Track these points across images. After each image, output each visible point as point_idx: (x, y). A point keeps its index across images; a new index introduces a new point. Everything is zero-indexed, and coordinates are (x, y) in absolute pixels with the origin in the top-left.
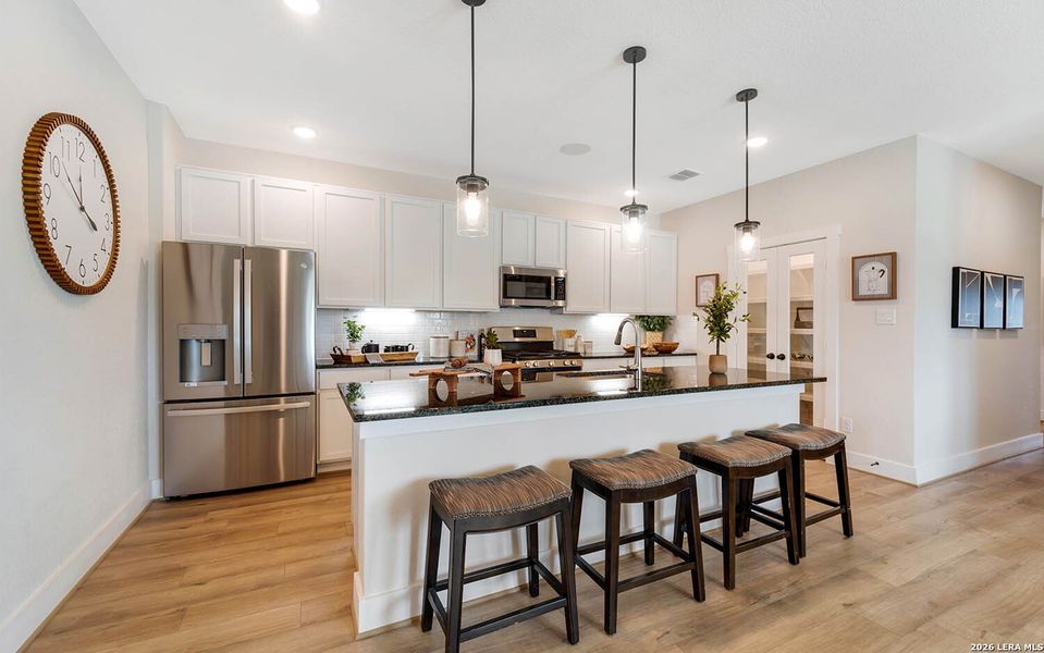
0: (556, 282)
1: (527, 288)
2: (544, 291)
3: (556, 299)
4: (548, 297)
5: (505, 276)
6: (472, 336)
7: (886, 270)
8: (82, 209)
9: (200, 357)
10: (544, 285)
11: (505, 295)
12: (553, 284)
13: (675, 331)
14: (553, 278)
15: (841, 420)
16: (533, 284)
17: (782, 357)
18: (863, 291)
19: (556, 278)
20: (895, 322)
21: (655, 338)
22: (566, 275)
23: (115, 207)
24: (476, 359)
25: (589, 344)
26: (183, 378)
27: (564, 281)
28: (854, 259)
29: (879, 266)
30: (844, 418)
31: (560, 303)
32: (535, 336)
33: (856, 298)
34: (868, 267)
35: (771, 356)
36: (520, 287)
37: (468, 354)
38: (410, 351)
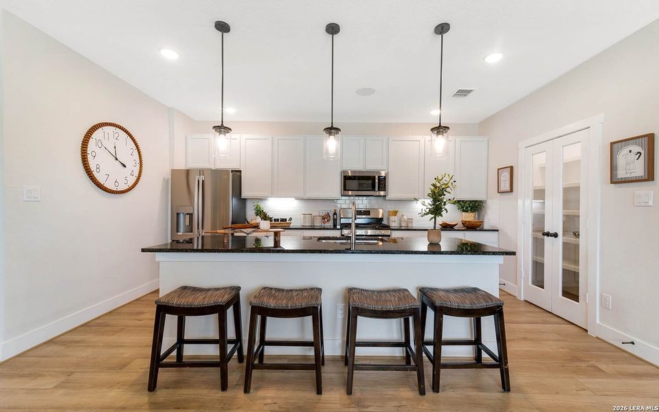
0: (379, 180)
1: (359, 184)
2: (371, 186)
3: (379, 190)
4: (373, 189)
5: (345, 177)
6: (328, 214)
7: (643, 152)
8: (117, 159)
9: (184, 221)
10: (370, 182)
11: (345, 189)
12: (377, 181)
13: (486, 212)
14: (377, 177)
15: (601, 295)
16: (363, 181)
17: (556, 235)
18: (621, 174)
19: (379, 177)
20: (651, 203)
21: (470, 217)
22: (386, 174)
23: (140, 157)
24: (332, 227)
25: (410, 220)
26: (178, 231)
27: (385, 178)
28: (612, 144)
29: (636, 149)
30: (604, 294)
31: (382, 193)
32: (369, 215)
33: (614, 180)
34: (625, 151)
35: (548, 234)
36: (354, 184)
37: (326, 225)
38: (287, 221)
